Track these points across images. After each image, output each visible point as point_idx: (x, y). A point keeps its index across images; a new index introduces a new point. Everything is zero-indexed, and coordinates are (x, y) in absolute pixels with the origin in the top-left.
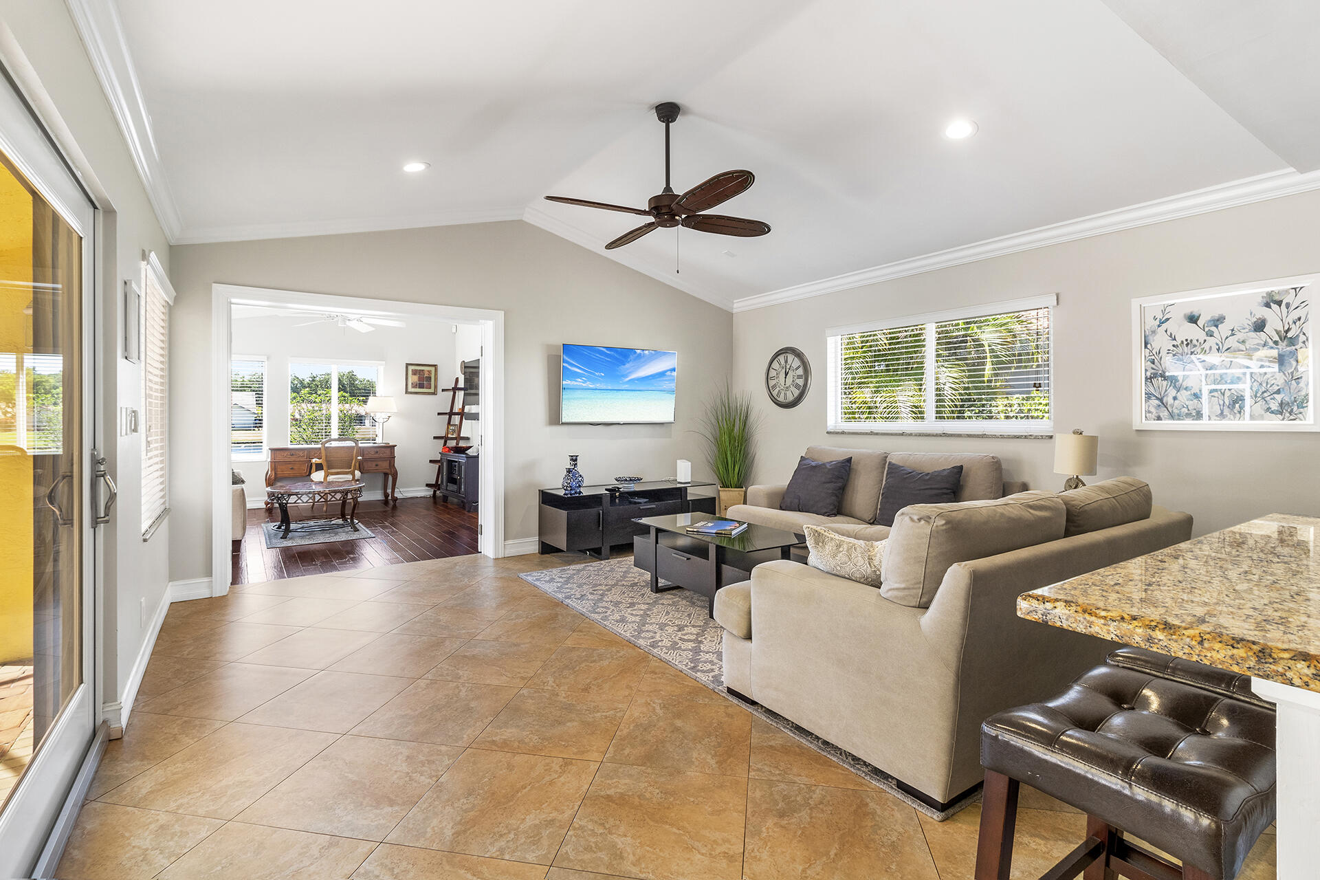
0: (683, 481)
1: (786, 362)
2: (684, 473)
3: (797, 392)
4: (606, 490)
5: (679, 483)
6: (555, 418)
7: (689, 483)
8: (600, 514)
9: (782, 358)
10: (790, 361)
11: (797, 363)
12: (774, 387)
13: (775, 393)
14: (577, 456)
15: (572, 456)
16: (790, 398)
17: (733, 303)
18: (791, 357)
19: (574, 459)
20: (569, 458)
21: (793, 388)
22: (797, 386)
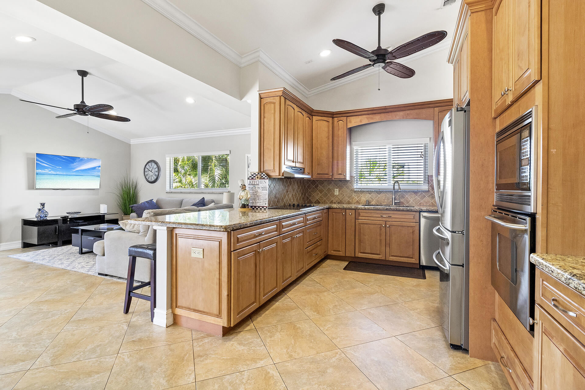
0: (103, 213)
1: (151, 165)
2: (103, 210)
3: (155, 177)
4: (61, 217)
5: (101, 214)
6: (32, 186)
7: (106, 213)
8: (56, 228)
9: (150, 164)
10: (153, 166)
11: (155, 166)
12: (147, 175)
13: (147, 178)
14: (44, 203)
15: (41, 203)
16: (153, 180)
17: (131, 140)
18: (153, 164)
19: (43, 205)
20: (40, 204)
21: (154, 176)
22: (156, 175)
